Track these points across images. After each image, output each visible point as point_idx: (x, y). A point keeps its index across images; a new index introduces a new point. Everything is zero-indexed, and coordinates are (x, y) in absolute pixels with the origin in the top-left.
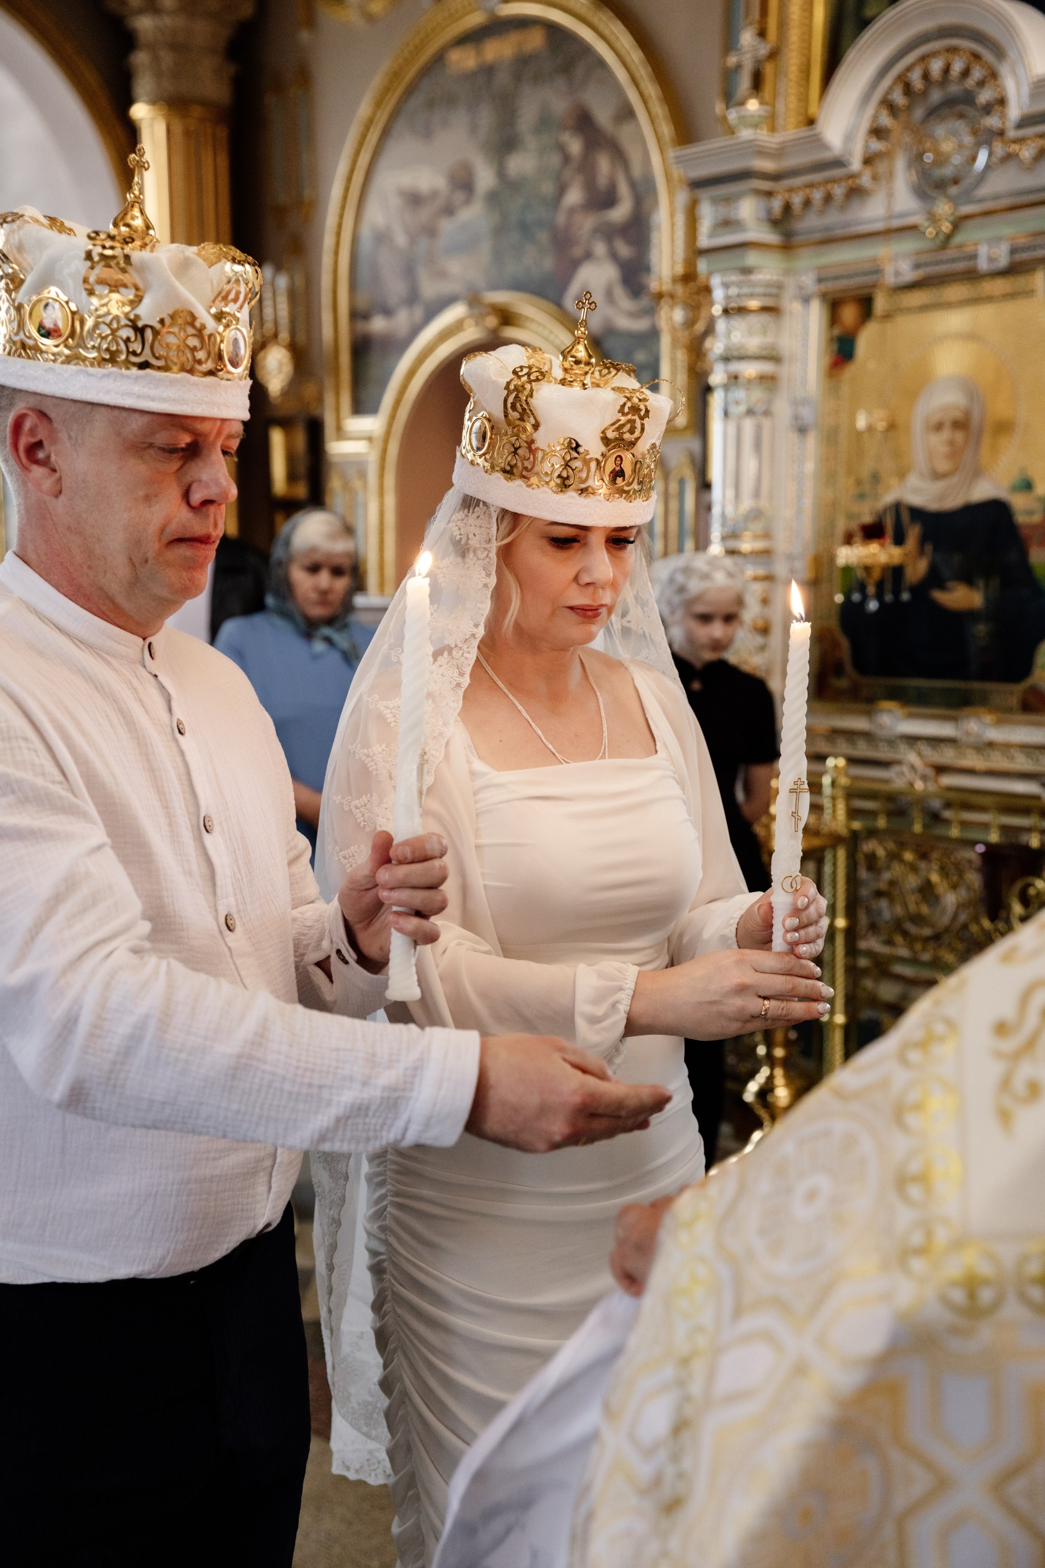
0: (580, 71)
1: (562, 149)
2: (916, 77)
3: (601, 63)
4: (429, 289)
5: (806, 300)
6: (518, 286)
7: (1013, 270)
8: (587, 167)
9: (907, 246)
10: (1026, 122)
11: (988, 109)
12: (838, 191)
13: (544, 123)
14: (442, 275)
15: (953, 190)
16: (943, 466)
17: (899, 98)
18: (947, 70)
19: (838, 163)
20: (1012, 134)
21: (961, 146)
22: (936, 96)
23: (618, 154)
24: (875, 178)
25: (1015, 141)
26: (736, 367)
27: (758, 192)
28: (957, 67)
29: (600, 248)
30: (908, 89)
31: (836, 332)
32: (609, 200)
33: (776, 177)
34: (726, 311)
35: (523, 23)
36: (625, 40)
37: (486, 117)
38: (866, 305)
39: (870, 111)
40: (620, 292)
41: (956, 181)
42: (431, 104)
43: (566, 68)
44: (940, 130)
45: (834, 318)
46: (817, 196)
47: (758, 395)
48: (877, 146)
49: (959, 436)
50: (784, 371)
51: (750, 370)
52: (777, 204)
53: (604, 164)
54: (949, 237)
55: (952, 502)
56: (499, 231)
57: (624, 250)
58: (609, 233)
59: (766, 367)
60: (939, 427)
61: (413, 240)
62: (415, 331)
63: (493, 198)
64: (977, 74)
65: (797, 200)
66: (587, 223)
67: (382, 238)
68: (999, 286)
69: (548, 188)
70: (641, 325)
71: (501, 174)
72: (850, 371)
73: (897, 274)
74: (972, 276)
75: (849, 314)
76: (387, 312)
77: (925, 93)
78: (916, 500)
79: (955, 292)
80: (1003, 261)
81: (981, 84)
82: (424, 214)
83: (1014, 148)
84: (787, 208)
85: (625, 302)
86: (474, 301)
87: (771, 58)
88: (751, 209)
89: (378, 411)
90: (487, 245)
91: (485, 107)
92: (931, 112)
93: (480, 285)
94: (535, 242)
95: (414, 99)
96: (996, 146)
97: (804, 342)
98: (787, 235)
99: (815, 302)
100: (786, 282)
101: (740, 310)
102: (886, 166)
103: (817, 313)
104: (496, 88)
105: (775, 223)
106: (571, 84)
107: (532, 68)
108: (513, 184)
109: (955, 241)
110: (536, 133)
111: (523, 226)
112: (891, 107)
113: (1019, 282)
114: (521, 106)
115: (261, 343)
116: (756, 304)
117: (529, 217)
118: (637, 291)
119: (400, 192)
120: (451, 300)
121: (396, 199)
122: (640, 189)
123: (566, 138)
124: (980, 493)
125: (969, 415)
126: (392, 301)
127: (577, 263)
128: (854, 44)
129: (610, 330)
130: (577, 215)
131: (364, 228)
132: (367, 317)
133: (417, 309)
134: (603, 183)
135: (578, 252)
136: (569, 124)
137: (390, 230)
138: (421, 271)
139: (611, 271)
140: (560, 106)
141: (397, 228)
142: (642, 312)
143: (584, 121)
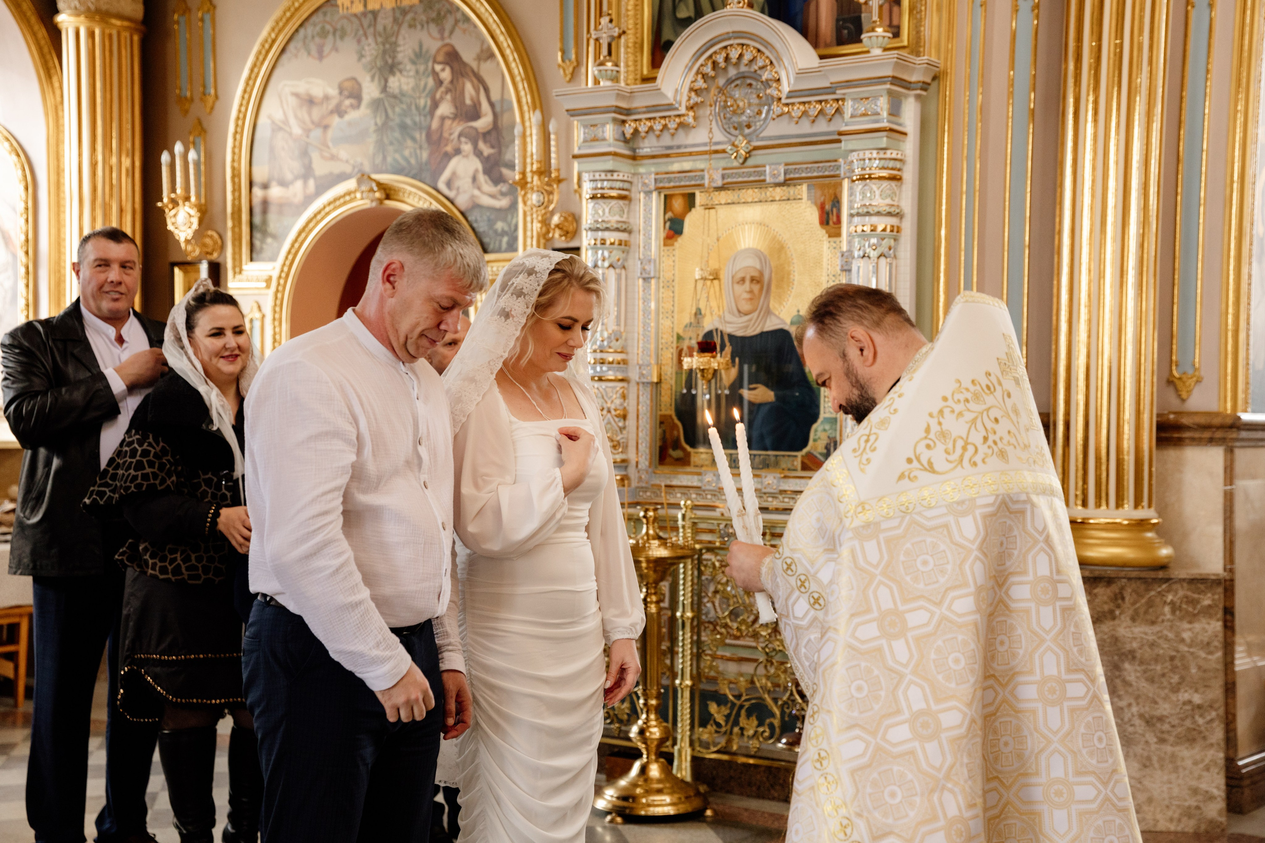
0: (449, 23)
1: (435, 74)
2: (720, 59)
3: (467, 19)
4: (321, 168)
5: (648, 193)
6: (399, 171)
7: (786, 183)
8: (455, 89)
9: (720, 163)
10: (792, 94)
11: (767, 84)
12: (672, 125)
13: (419, 55)
15: (747, 131)
16: (745, 307)
17: (708, 69)
18: (741, 56)
19: (670, 107)
20: (784, 101)
21: (750, 104)
22: (732, 72)
23: (480, 82)
24: (695, 118)
25: (787, 105)
26: (600, 234)
27: (615, 120)
28: (747, 57)
29: (467, 147)
30: (715, 65)
31: (669, 215)
32: (474, 114)
33: (628, 112)
34: (594, 197)
37: (371, 48)
38: (690, 201)
39: (691, 76)
40: (482, 178)
41: (749, 126)
42: (323, 34)
43: (438, 20)
44: (737, 94)
45: (667, 207)
46: (658, 127)
47: (617, 254)
48: (695, 99)
49: (756, 288)
50: (633, 239)
51: (611, 237)
52: (629, 130)
53: (469, 89)
54: (746, 159)
55: (750, 332)
56: (382, 129)
57: (487, 151)
58: (474, 137)
59: (623, 236)
60: (743, 280)
61: (307, 131)
63: (377, 105)
64: (760, 62)
65: (643, 128)
66: (458, 128)
67: (277, 128)
68: (779, 192)
69: (424, 102)
70: (504, 203)
71: (384, 89)
72: (680, 241)
73: (712, 180)
74: (760, 184)
75: (678, 204)
76: (283, 183)
77: (725, 69)
78: (729, 329)
79: (750, 194)
80: (781, 178)
81: (763, 68)
82: (316, 113)
83: (786, 109)
84: (636, 132)
85: (488, 187)
86: (363, 178)
87: (619, 36)
88: (609, 131)
89: (273, 259)
90: (372, 139)
91: (371, 40)
92: (730, 82)
93: (367, 168)
94: (413, 139)
95: (309, 30)
96: (774, 107)
97: (648, 220)
98: (634, 150)
99: (655, 195)
100: (635, 180)
101: (603, 197)
102: (701, 112)
103: (656, 202)
104: (380, 28)
105: (626, 141)
106: (442, 31)
107: (409, 17)
108: (395, 97)
109: (750, 162)
110: (413, 62)
111: (403, 127)
112: (705, 76)
113: (791, 191)
114: (401, 41)
115: (175, 203)
116: (614, 193)
117: (408, 121)
118: (497, 180)
119: (296, 95)
120: (342, 177)
121: (292, 101)
122: (498, 109)
123: (438, 68)
124: (771, 325)
125: (761, 273)
126: (289, 176)
127: (448, 157)
128: (677, 35)
129: (477, 206)
130: (448, 123)
131: (262, 120)
132: (265, 186)
133: (311, 183)
134: (468, 102)
135: (449, 149)
136: (440, 58)
137: (286, 122)
138: (315, 156)
139: (476, 164)
140: (433, 45)
141: (292, 121)
142: (503, 194)
143: (452, 58)
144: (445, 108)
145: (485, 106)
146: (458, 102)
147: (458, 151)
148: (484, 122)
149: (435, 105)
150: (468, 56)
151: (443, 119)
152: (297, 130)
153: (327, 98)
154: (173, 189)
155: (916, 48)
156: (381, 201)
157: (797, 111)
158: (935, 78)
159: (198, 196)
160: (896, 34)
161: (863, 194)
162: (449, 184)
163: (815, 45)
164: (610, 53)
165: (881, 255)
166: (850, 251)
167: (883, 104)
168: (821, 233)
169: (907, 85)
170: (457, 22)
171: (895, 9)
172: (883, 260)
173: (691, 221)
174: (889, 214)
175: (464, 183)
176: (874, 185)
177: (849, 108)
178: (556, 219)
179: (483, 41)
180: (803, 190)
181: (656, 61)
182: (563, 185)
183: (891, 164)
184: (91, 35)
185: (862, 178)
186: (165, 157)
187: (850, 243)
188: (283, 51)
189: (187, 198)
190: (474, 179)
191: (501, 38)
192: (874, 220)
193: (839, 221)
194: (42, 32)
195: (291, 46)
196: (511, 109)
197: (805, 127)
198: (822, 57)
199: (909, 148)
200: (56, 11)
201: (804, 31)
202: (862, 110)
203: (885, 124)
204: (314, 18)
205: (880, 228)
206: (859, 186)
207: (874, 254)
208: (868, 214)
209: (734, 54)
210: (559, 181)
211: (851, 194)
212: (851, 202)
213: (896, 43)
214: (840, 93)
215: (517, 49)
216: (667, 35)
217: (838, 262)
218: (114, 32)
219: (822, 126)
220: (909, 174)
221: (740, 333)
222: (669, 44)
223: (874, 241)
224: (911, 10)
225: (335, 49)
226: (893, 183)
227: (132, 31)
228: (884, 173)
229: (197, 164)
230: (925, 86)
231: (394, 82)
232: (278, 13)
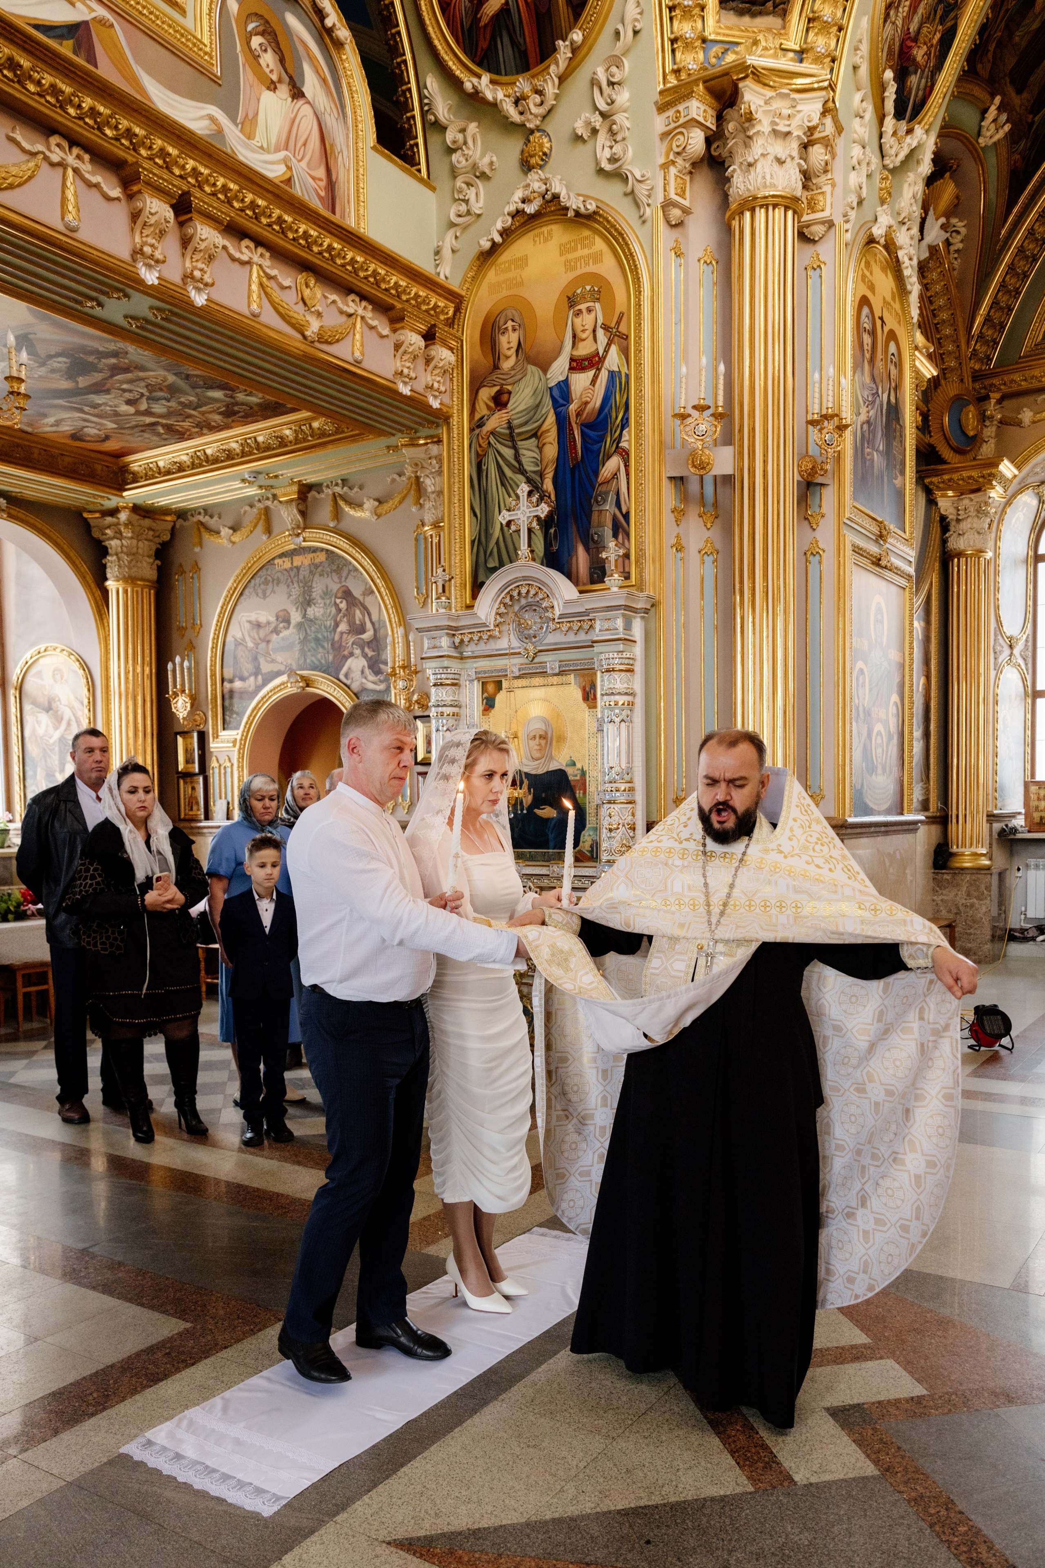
0: (344, 573)
1: (336, 604)
2: (515, 594)
3: (356, 570)
4: (266, 668)
5: (471, 681)
6: (314, 668)
7: (561, 673)
8: (349, 614)
9: (517, 661)
10: (562, 616)
11: (546, 609)
12: (485, 637)
13: (326, 593)
14: (273, 661)
15: (534, 640)
16: (537, 755)
17: (507, 600)
18: (528, 591)
19: (484, 625)
20: (557, 620)
21: (535, 623)
22: (523, 602)
23: (365, 609)
24: (500, 632)
25: (559, 623)
26: (440, 709)
27: (448, 634)
28: (532, 592)
29: (357, 652)
30: (512, 597)
31: (485, 695)
32: (363, 630)
33: (456, 629)
34: (437, 684)
35: (315, 550)
36: (367, 562)
37: (296, 590)
38: (499, 685)
39: (496, 606)
40: (367, 671)
41: (535, 637)
42: (266, 583)
43: (338, 571)
44: (527, 616)
45: (484, 690)
46: (476, 638)
47: (451, 722)
48: (499, 620)
49: (543, 742)
50: (463, 711)
51: (447, 710)
52: (457, 640)
53: (358, 613)
54: (534, 658)
55: (540, 771)
56: (304, 641)
57: (370, 653)
58: (362, 645)
59: (456, 710)
60: (534, 737)
61: (257, 645)
62: (258, 689)
63: (300, 626)
64: (541, 596)
65: (466, 639)
66: (351, 640)
67: (238, 643)
68: (555, 680)
69: (329, 623)
70: (382, 687)
71: (304, 616)
72: (493, 712)
73: (512, 672)
74: (544, 674)
75: (491, 688)
76: (242, 679)
77: (518, 600)
78: (526, 769)
79: (537, 681)
80: (557, 671)
81: (543, 599)
82: (262, 633)
83: (558, 626)
84: (462, 641)
85: (372, 677)
86: (291, 672)
87: (450, 580)
88: (445, 642)
89: (237, 728)
90: (297, 647)
91: (296, 585)
92: (522, 608)
93: (294, 667)
94: (323, 647)
95: (257, 580)
96: (551, 624)
97: (472, 699)
98: (461, 653)
99: (476, 682)
100: (462, 673)
101: (441, 684)
102: (505, 628)
103: (477, 687)
104: (301, 577)
105: (456, 648)
106: (340, 578)
107: (319, 569)
108: (311, 620)
109: (536, 660)
110: (323, 598)
111: (317, 640)
112: (505, 605)
113: (564, 679)
114: (314, 585)
115: (176, 695)
116: (448, 682)
117: (320, 636)
118: (377, 672)
119: (250, 622)
120: (279, 674)
121: (247, 625)
122: (377, 626)
123: (338, 601)
124: (553, 766)
125: (546, 733)
126: (246, 674)
127: (346, 658)
128: (488, 578)
129: (364, 689)
130: (345, 636)
131: (229, 639)
132: (231, 681)
133: (260, 677)
134: (358, 622)
135: (346, 653)
136: (339, 595)
137: (244, 639)
138: (262, 660)
139: (363, 662)
140: (335, 587)
141: (247, 639)
142: (381, 681)
143: (347, 594)
144: (343, 627)
145: (369, 625)
146: (351, 623)
147: (352, 654)
148: (368, 635)
149: (337, 625)
150: (357, 593)
151: (342, 633)
152: (250, 644)
153: (269, 623)
154: (175, 686)
155: (640, 587)
156: (303, 688)
157: (565, 628)
158: (652, 606)
159: (190, 690)
160: (627, 577)
161: (609, 680)
162: (346, 676)
163: (576, 584)
164: (444, 591)
165: (623, 720)
166: (602, 717)
167: (620, 623)
168: (584, 706)
169: (635, 610)
170: (350, 571)
171: (627, 561)
172: (623, 724)
173: (500, 698)
174: (626, 694)
175: (356, 675)
176: (616, 675)
177: (598, 625)
178: (415, 697)
179: (367, 583)
180: (572, 678)
181: (474, 596)
182: (419, 675)
183: (626, 661)
184: (126, 592)
185: (608, 671)
186: (170, 666)
187: (602, 712)
188: (241, 594)
189: (183, 691)
190: (363, 672)
191: (378, 581)
192: (617, 698)
193: (595, 698)
194: (98, 593)
195: (246, 592)
196: (385, 626)
197: (571, 637)
198: (581, 592)
199: (638, 650)
200: (106, 579)
201: (569, 575)
202: (606, 627)
203: (621, 636)
204: (260, 573)
205: (621, 703)
206: (606, 675)
207: (617, 720)
208: (613, 694)
209: (524, 591)
210: (416, 672)
211: (602, 681)
212: (602, 686)
213: (627, 583)
214: (592, 616)
215: (388, 588)
216: (481, 578)
217: (596, 724)
218: (139, 589)
219: (582, 636)
220: (639, 667)
221: (533, 772)
222: (483, 584)
223: (617, 711)
224: (636, 562)
225: (273, 592)
226: (628, 674)
227: (150, 588)
228: (622, 667)
229: (189, 669)
230: (646, 611)
231: (311, 612)
232: (238, 571)
